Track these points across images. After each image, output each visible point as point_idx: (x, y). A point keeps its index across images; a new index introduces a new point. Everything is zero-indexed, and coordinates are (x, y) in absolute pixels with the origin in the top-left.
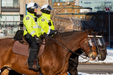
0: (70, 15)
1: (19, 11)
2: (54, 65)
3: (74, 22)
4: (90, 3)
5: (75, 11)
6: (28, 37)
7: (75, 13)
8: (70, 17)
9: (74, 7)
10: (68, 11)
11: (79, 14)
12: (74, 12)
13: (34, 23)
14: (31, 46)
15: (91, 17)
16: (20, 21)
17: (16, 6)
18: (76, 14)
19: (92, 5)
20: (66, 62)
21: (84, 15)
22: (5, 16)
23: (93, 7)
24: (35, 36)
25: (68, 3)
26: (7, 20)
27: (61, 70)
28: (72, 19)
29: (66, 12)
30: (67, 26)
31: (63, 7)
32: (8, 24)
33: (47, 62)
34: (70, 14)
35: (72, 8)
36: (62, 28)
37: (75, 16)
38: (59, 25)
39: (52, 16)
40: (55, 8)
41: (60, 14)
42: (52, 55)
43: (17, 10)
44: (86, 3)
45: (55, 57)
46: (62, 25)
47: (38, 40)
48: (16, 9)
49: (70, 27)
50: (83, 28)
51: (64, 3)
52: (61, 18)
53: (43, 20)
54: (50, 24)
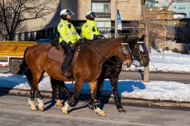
1: (110, 17)
3: (167, 29)
4: (184, 8)
5: (168, 17)
7: (168, 19)
8: (163, 23)
9: (168, 13)
10: (161, 17)
11: (172, 20)
13: (68, 30)
15: (185, 23)
16: (110, 27)
17: (106, 12)
18: (170, 20)
19: (186, 10)
20: (99, 69)
22: (96, 22)
23: (187, 13)
24: (70, 43)
25: (161, 9)
28: (165, 25)
29: (158, 18)
30: (159, 33)
31: (157, 13)
34: (163, 20)
35: (165, 14)
36: (155, 35)
37: (168, 22)
38: (151, 32)
40: (148, 14)
43: (108, 15)
44: (179, 8)
46: (154, 31)
47: (73, 46)
48: (106, 14)
49: (164, 33)
50: (177, 35)
51: (157, 8)
52: (154, 24)
53: (87, 26)
54: (94, 30)
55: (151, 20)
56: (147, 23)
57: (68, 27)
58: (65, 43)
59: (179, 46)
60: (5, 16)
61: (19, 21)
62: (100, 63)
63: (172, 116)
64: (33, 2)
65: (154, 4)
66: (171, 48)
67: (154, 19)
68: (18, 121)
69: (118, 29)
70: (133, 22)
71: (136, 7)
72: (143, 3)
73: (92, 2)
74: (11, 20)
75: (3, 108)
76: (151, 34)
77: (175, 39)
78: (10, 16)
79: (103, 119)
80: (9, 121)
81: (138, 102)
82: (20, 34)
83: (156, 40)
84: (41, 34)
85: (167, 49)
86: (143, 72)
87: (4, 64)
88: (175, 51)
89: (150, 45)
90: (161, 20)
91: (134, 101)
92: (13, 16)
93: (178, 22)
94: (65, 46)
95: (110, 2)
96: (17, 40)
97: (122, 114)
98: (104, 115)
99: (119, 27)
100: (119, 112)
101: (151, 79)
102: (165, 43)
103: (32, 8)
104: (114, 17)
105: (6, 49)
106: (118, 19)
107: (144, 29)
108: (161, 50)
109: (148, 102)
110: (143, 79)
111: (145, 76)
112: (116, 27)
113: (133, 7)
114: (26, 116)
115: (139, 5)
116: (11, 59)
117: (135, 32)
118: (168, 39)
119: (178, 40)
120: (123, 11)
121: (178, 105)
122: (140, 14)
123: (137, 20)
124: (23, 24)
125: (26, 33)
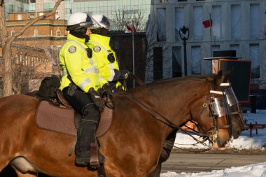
0: (45, 41)
5: (57, 33)
6: (71, 93)
7: (57, 36)
8: (45, 45)
9: (55, 24)
10: (40, 33)
12: (53, 34)
18: (60, 39)
24: (92, 90)
25: (41, 14)
28: (50, 50)
29: (36, 34)
30: (38, 66)
31: (30, 25)
34: (45, 38)
35: (50, 25)
36: (28, 70)
37: (55, 42)
38: (21, 64)
39: (6, 43)
40: (12, 27)
41: (23, 39)
46: (27, 63)
47: (98, 100)
49: (46, 67)
51: (33, 13)
52: (26, 48)
53: (97, 49)
55: (16, 39)
56: (8, 45)
65: (25, 5)
76: (19, 68)
83: (31, 82)
90: (40, 38)
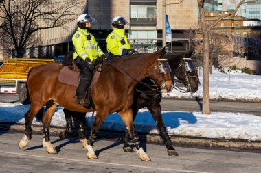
0: (229, 30)
1: (155, 25)
2: (111, 99)
3: (235, 41)
4: (258, 12)
5: (236, 25)
6: (78, 62)
7: (236, 27)
8: (229, 33)
9: (235, 19)
10: (225, 25)
11: (241, 29)
12: (234, 26)
13: (87, 42)
14: (82, 73)
15: (259, 33)
16: (156, 38)
17: (151, 17)
18: (238, 29)
19: (260, 14)
20: (128, 95)
21: (249, 30)
22: (136, 32)
24: (88, 59)
25: (226, 13)
26: (139, 38)
27: (121, 105)
28: (232, 36)
29: (222, 25)
30: (224, 46)
32: (140, 42)
33: (100, 95)
35: (232, 20)
36: (218, 49)
37: (235, 31)
38: (213, 45)
42: (109, 85)
43: (153, 23)
44: (251, 12)
45: (112, 89)
46: (217, 44)
47: (91, 64)
48: (151, 21)
49: (230, 47)
50: (248, 49)
51: (220, 12)
52: (216, 34)
53: (113, 37)
54: (123, 42)
55: (212, 29)
56: (206, 32)
57: (86, 38)
58: (82, 59)
59: (250, 64)
60: (11, 25)
61: (31, 31)
62: (129, 87)
63: (242, 161)
64: (50, 5)
65: (215, 6)
66: (240, 67)
67: (216, 27)
68: (31, 168)
69: (167, 41)
70: (188, 31)
71: (192, 11)
72: (201, 5)
73: (131, 4)
74: (20, 30)
75: (9, 150)
76: (212, 47)
77: (245, 55)
78: (18, 25)
79: (146, 165)
80: (17, 168)
81: (194, 141)
82: (32, 49)
83: (220, 56)
84: (61, 49)
85: (234, 68)
86: (201, 100)
87: (10, 90)
88: (246, 71)
89: (211, 63)
90: (225, 28)
91: (189, 141)
92: (22, 24)
93: (249, 31)
94: (81, 64)
95: (155, 4)
96: (28, 57)
97: (173, 159)
98: (148, 159)
99: (168, 38)
100: (169, 155)
101: (213, 110)
102: (232, 60)
103: (48, 13)
104: (161, 25)
105: (13, 70)
106: (166, 28)
107: (202, 41)
108: (226, 69)
109: (209, 142)
110: (201, 110)
111: (204, 106)
112: (163, 39)
113: (188, 11)
114: (41, 161)
115: (196, 8)
116: (20, 83)
117: (190, 45)
118: (235, 55)
119: (249, 56)
120: (174, 16)
121: (249, 145)
122: (197, 20)
123: (192, 28)
124: (36, 35)
125: (40, 48)
